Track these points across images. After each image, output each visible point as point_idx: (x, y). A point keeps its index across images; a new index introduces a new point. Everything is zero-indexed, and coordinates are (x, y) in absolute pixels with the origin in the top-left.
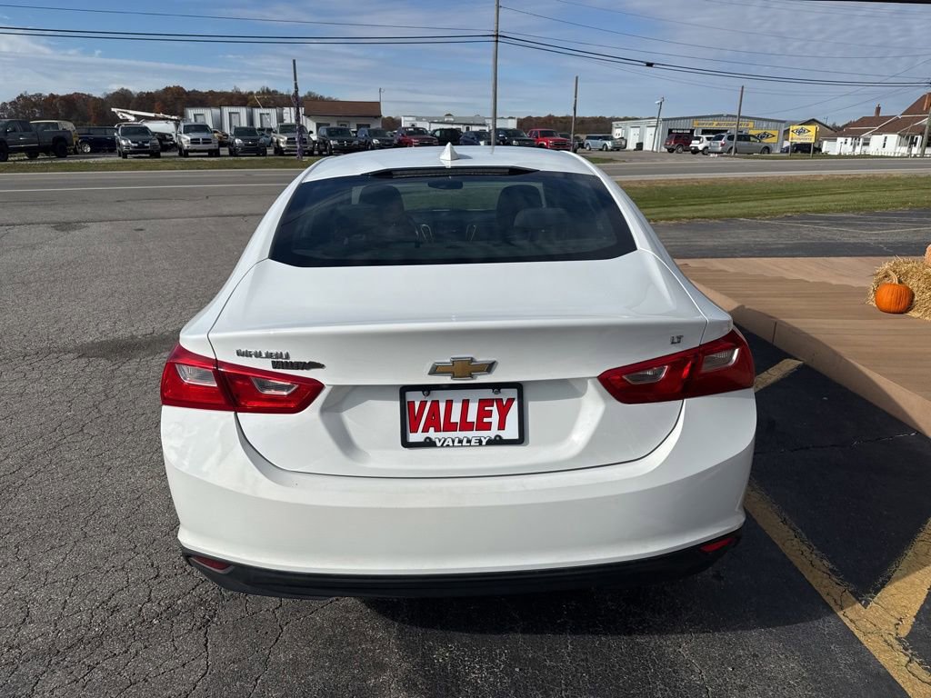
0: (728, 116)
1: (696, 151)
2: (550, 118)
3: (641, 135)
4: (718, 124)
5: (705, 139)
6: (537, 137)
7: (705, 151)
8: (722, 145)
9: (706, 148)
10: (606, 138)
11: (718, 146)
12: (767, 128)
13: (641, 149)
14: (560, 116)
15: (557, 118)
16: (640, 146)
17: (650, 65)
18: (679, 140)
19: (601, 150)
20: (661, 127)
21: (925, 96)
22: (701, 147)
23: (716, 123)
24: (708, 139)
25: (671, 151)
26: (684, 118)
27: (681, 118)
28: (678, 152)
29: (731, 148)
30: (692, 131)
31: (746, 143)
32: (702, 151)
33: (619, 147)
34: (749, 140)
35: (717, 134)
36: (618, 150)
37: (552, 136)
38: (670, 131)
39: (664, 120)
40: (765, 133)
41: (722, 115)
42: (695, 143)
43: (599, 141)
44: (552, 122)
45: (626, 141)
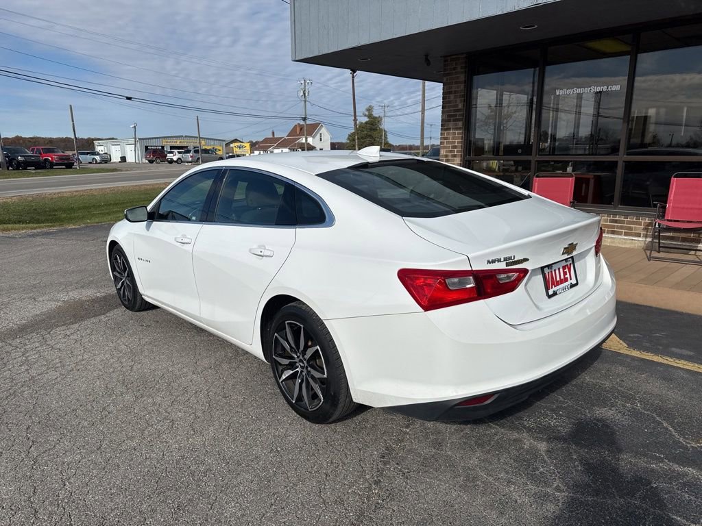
0: (186, 136)
1: (171, 162)
2: (18, 139)
3: (123, 150)
4: (181, 142)
5: (177, 153)
6: (40, 154)
7: (179, 161)
8: (191, 157)
9: (179, 159)
10: (94, 154)
11: (188, 157)
12: (214, 144)
13: (125, 161)
14: (27, 137)
15: (25, 138)
16: (123, 159)
17: (129, 98)
18: (156, 154)
19: (90, 163)
20: (138, 145)
21: (296, 125)
22: (175, 158)
23: (179, 141)
24: (179, 153)
25: (151, 162)
26: (155, 138)
27: (153, 138)
28: (157, 163)
29: (199, 158)
30: (163, 147)
31: (207, 155)
32: (176, 162)
33: (106, 160)
34: (209, 153)
35: (184, 149)
36: (106, 163)
37: (54, 152)
38: (146, 148)
39: (140, 139)
40: (213, 148)
41: (182, 136)
42: (170, 156)
43: (88, 156)
44: (21, 141)
45: (110, 156)
